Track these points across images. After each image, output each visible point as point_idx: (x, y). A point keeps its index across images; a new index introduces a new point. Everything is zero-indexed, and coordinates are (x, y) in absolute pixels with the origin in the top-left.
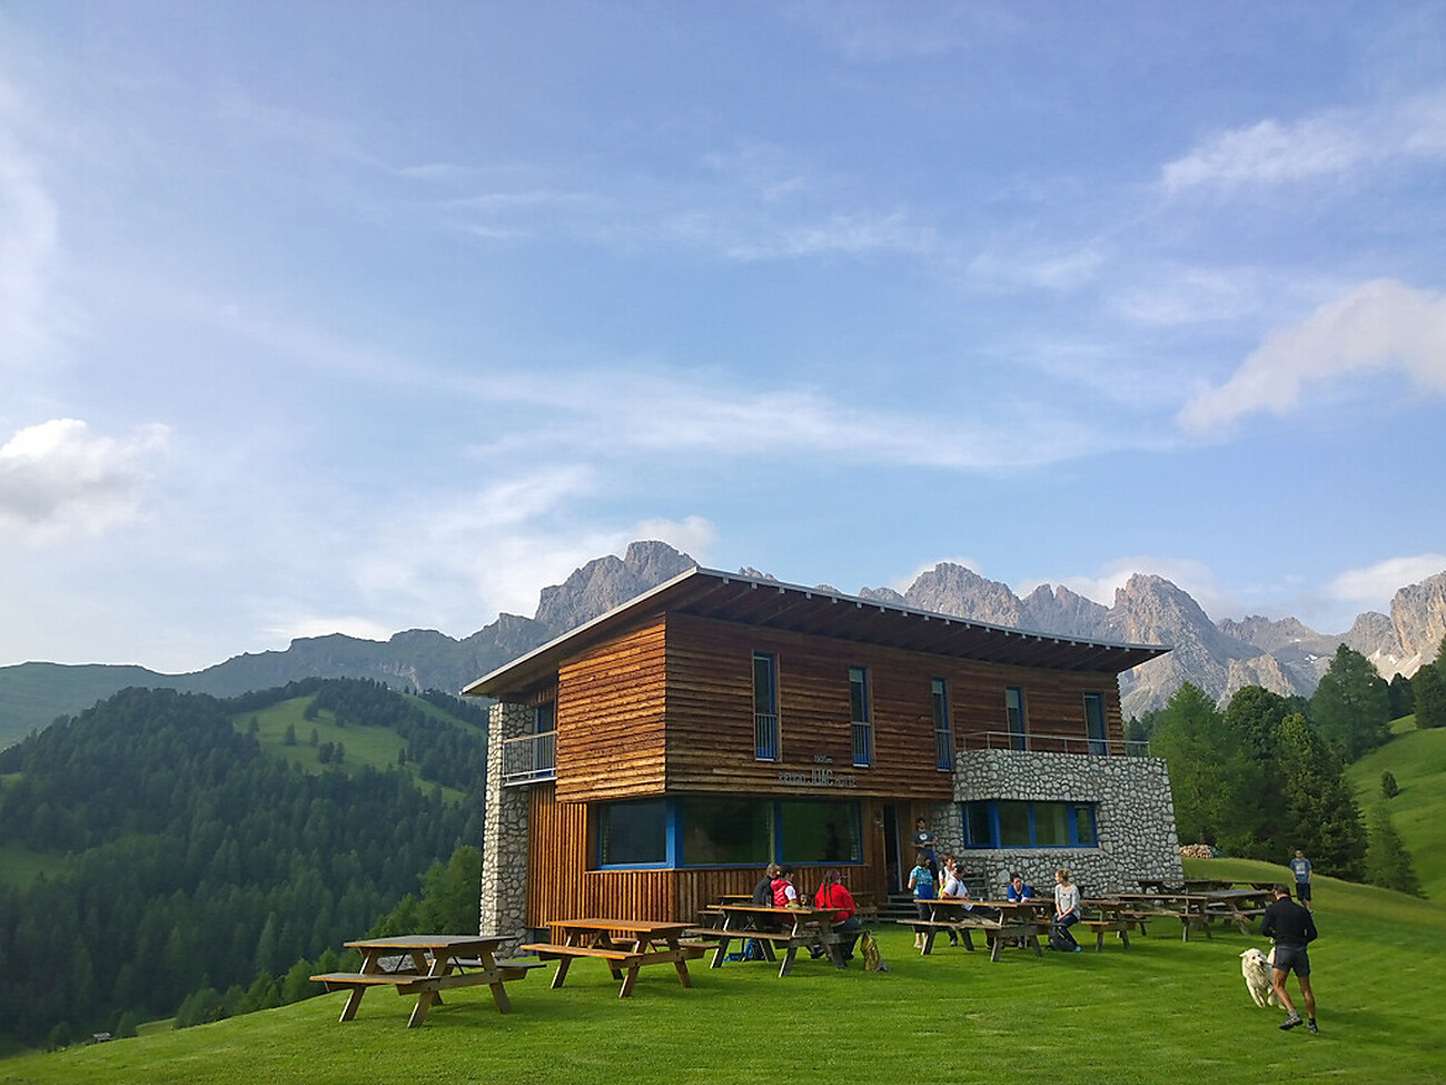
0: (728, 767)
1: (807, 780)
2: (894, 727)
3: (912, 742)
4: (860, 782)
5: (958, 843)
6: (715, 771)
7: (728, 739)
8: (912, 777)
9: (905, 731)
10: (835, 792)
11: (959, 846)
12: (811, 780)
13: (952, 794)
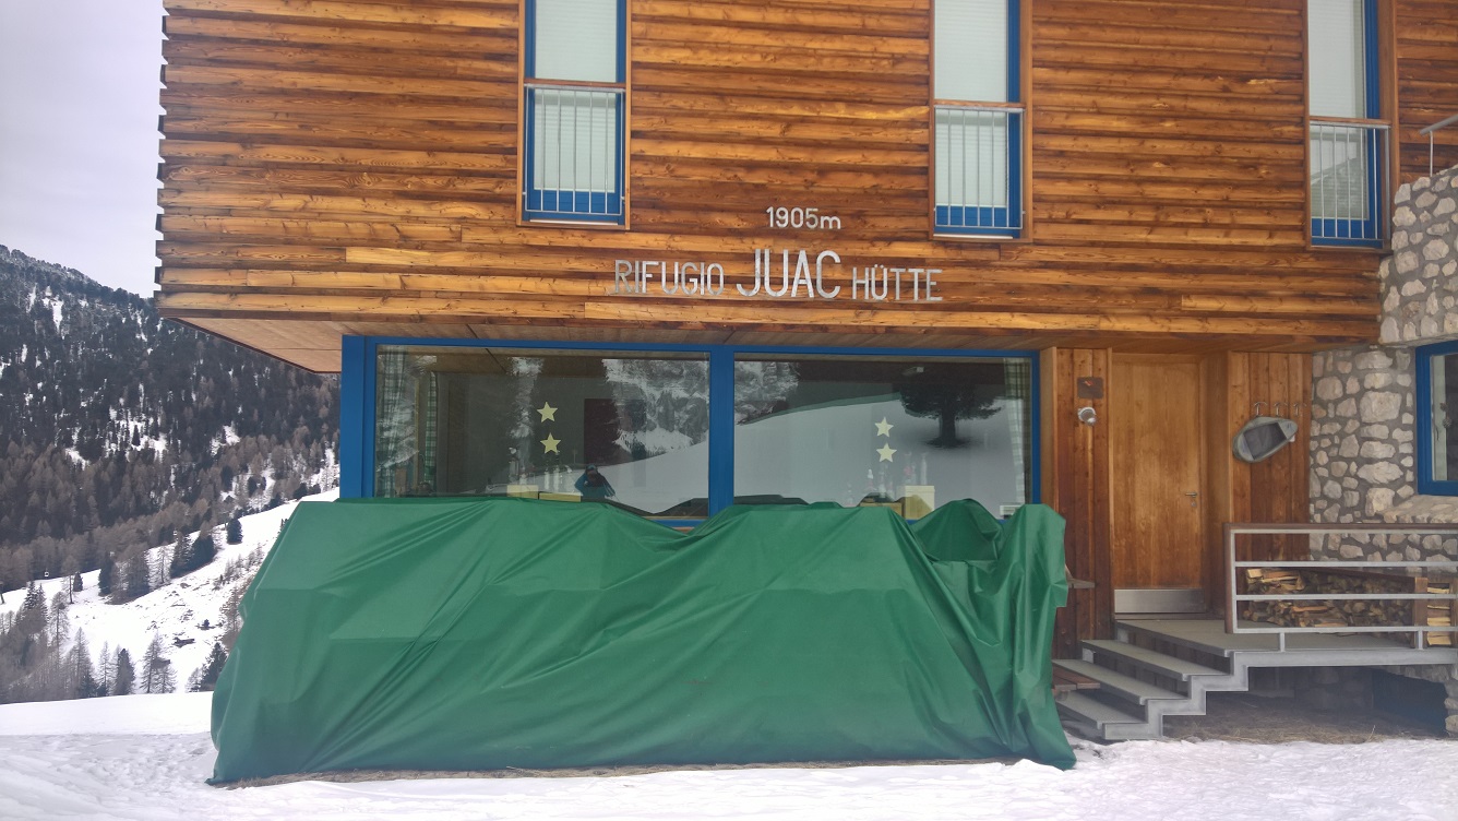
0: (405, 242)
1: (730, 281)
2: (1120, 114)
3: (1199, 161)
4: (959, 286)
5: (1393, 472)
6: (357, 255)
7: (413, 159)
8: (1196, 271)
9: (1169, 125)
10: (846, 318)
11: (1393, 485)
12: (748, 282)
13: (1373, 322)
